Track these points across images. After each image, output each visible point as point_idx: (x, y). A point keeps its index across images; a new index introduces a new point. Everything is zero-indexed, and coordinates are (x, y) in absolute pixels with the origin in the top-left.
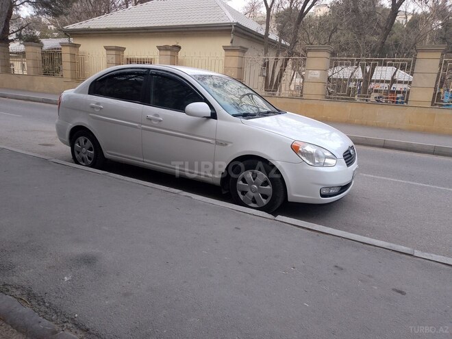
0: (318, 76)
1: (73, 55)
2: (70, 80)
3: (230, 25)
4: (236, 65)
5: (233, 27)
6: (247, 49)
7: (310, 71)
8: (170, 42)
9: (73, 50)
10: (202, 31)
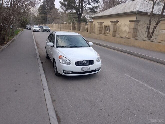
0: (164, 32)
1: (91, 25)
2: (89, 33)
3: (135, 12)
4: (133, 28)
5: (136, 12)
6: (140, 21)
7: (161, 30)
8: (115, 20)
9: (91, 24)
10: (127, 15)
